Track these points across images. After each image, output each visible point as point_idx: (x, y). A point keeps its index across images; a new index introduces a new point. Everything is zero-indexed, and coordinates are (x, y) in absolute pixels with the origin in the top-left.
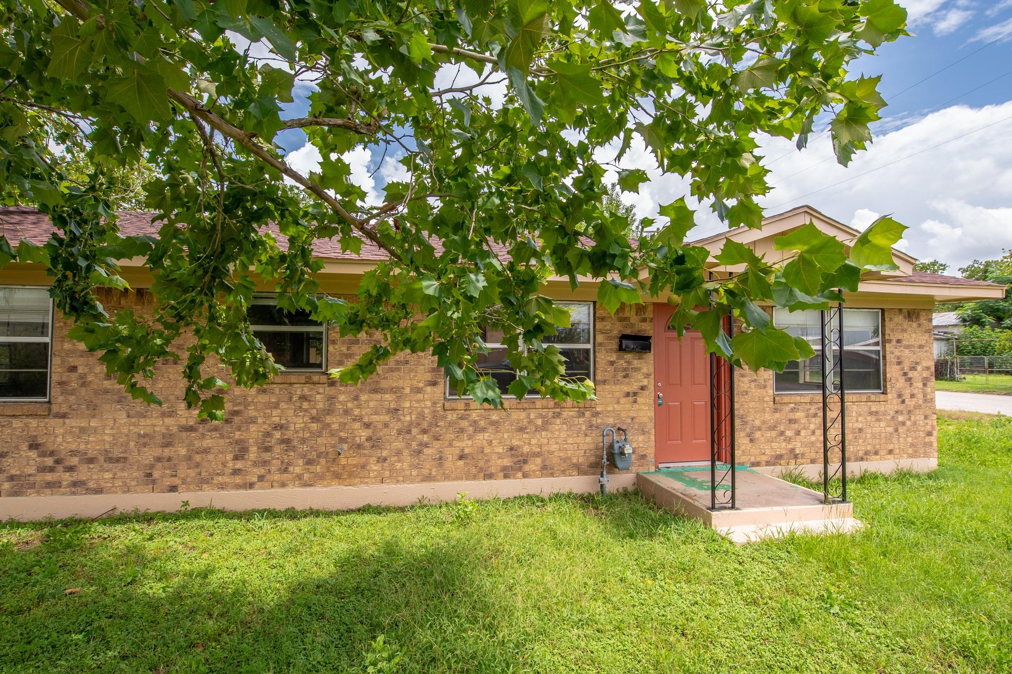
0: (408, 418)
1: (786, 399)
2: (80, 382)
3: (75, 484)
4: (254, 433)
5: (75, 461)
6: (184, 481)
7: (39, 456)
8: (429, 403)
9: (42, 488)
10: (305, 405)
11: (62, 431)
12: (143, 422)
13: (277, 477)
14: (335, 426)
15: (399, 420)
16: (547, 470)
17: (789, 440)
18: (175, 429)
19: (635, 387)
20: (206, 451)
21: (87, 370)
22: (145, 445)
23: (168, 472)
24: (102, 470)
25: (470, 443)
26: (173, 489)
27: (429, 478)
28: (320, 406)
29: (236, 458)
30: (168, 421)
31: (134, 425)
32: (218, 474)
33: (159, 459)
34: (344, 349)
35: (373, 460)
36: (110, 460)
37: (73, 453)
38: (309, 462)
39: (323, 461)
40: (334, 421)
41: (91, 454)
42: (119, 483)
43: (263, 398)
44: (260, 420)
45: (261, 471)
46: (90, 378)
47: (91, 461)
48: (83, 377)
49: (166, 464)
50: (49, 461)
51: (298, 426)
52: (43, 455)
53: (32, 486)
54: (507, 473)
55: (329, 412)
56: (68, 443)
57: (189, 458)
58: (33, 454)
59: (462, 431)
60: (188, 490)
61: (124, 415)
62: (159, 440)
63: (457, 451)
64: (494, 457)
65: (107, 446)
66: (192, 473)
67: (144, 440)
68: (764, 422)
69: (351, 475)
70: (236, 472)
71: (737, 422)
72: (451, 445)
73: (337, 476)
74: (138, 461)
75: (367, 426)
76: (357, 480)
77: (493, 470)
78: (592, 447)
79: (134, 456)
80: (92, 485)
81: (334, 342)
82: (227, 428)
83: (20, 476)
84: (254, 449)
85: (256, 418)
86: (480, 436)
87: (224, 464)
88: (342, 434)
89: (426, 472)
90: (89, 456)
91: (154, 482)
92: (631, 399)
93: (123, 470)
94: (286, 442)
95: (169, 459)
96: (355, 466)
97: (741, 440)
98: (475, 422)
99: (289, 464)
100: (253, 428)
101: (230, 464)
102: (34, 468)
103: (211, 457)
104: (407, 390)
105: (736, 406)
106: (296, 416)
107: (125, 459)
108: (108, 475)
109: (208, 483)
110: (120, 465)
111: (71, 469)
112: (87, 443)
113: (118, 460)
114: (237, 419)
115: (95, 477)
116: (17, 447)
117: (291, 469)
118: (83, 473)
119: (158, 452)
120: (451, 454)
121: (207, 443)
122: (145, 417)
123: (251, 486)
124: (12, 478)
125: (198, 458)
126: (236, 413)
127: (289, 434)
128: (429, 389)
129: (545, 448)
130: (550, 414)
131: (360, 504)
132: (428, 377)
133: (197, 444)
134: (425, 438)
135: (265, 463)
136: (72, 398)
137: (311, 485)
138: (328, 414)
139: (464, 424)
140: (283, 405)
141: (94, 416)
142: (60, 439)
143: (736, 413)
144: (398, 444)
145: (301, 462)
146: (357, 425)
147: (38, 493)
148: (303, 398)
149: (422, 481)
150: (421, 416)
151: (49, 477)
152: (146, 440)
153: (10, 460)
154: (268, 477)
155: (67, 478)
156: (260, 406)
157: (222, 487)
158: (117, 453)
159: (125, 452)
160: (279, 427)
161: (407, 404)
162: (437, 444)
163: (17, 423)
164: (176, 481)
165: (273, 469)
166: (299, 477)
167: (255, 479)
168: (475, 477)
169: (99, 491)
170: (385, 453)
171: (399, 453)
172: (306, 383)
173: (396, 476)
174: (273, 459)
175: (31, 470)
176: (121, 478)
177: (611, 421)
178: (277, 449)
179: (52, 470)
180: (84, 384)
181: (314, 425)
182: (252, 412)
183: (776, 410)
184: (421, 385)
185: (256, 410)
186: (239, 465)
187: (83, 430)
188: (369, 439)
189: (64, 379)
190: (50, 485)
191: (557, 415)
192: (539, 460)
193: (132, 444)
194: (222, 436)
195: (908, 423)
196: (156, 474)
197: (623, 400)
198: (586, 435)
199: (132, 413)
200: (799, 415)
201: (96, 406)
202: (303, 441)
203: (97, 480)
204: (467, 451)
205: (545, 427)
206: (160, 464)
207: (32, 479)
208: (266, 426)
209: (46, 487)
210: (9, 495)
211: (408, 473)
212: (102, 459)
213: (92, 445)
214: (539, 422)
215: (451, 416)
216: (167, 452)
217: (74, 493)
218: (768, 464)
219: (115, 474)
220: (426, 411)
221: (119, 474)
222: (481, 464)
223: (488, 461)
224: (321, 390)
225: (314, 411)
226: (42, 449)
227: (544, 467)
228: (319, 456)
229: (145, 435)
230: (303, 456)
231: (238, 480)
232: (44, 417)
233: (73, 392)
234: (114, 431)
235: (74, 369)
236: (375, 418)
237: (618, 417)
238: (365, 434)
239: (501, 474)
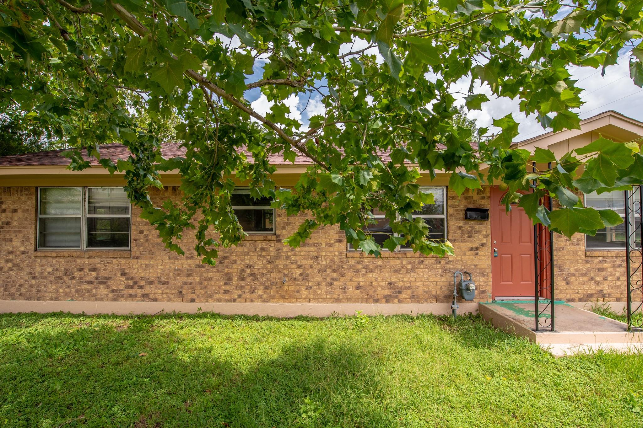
0: (324, 263)
1: (595, 254)
2: (145, 239)
3: (143, 296)
4: (235, 269)
5: (143, 283)
6: (198, 296)
7: (126, 280)
8: (337, 253)
9: (128, 297)
10: (264, 253)
11: (136, 266)
12: (176, 261)
13: (248, 296)
14: (281, 267)
15: (319, 263)
16: (415, 298)
17: (598, 283)
18: (193, 266)
19: (477, 244)
20: (210, 279)
21: (148, 233)
22: (178, 275)
23: (190, 290)
24: (157, 288)
25: (363, 279)
26: (193, 300)
27: (338, 300)
28: (272, 254)
29: (226, 284)
30: (190, 261)
31: (172, 263)
32: (216, 293)
33: (185, 283)
34: (286, 220)
35: (303, 288)
36: (160, 283)
37: (143, 278)
38: (266, 288)
39: (274, 287)
40: (280, 263)
41: (151, 279)
42: (165, 296)
43: (240, 249)
44: (239, 262)
45: (239, 292)
46: (150, 237)
47: (151, 283)
48: (146, 236)
49: (189, 286)
50: (131, 283)
51: (260, 266)
52: (128, 279)
53: (123, 296)
54: (388, 299)
55: (277, 257)
56: (140, 273)
57: (201, 283)
58: (123, 278)
59: (358, 271)
60: (201, 301)
61: (167, 258)
62: (185, 272)
63: (355, 284)
64: (379, 289)
65: (159, 275)
66: (203, 292)
67: (177, 273)
68: (577, 270)
69: (291, 297)
70: (226, 292)
71: (555, 270)
72: (351, 280)
73: (283, 297)
74: (174, 284)
75: (300, 267)
76: (294, 300)
77: (378, 297)
78: (446, 284)
79: (172, 281)
80: (152, 296)
81: (279, 215)
82: (221, 266)
83: (117, 290)
84: (235, 279)
85: (236, 260)
86: (370, 275)
87: (219, 287)
88: (285, 271)
89: (336, 296)
90: (150, 280)
91: (183, 296)
92: (474, 252)
93: (167, 288)
94: (253, 275)
95: (191, 284)
96: (293, 291)
97: (559, 283)
98: (367, 265)
99: (255, 288)
100: (235, 266)
101: (223, 287)
102: (124, 286)
103: (212, 283)
104: (324, 245)
105: (555, 258)
106: (259, 260)
107: (168, 282)
108: (159, 292)
109: (211, 298)
110: (166, 286)
111: (141, 287)
112: (149, 273)
113: (164, 283)
114: (226, 261)
115: (153, 292)
116: (115, 275)
117: (256, 291)
118: (148, 290)
119: (185, 279)
120: (351, 286)
121: (210, 274)
122: (178, 259)
123: (234, 300)
124: (113, 291)
125: (205, 283)
126: (225, 258)
127: (255, 271)
128: (337, 244)
129: (413, 284)
130: (417, 262)
131: (296, 315)
132: (337, 236)
133: (205, 275)
134: (335, 275)
135: (242, 287)
136: (141, 248)
137: (267, 302)
138: (277, 259)
139: (360, 267)
140: (251, 254)
141: (152, 258)
142: (136, 271)
143: (555, 263)
144: (319, 279)
145: (261, 287)
146: (294, 266)
147: (126, 300)
148: (263, 249)
149: (334, 302)
150: (332, 261)
151: (131, 291)
152: (179, 272)
153: (112, 282)
154: (243, 296)
155: (139, 292)
156: (238, 254)
157: (218, 300)
158: (164, 279)
159: (168, 279)
160: (249, 266)
161: (324, 254)
162: (342, 279)
163: (115, 262)
164: (194, 296)
165: (246, 291)
166: (261, 296)
167: (236, 297)
168: (367, 301)
169: (155, 300)
170: (311, 284)
171: (319, 284)
172: (264, 240)
173: (317, 298)
174: (246, 285)
175: (122, 287)
176: (166, 293)
177: (460, 267)
178: (249, 280)
179: (132, 287)
180: (147, 241)
181: (269, 265)
182: (234, 257)
183: (587, 262)
184: (332, 242)
185: (236, 256)
186: (228, 288)
187: (147, 266)
188: (301, 275)
189: (137, 238)
190: (132, 296)
191: (422, 262)
192: (409, 292)
193: (171, 274)
194: (218, 271)
196: (184, 292)
197: (468, 253)
198: (442, 276)
199: (171, 256)
200: (606, 265)
201: (153, 252)
202: (263, 275)
203: (154, 294)
204: (361, 284)
205: (414, 269)
206: (186, 286)
207: (122, 292)
208: (242, 266)
209: (130, 297)
210: (112, 300)
211: (325, 297)
212: (156, 282)
213: (152, 274)
214: (409, 266)
215: (351, 262)
216: (189, 279)
217: (143, 301)
218: (581, 300)
219: (163, 291)
220: (336, 258)
221: (165, 291)
222: (371, 292)
223: (375, 291)
224: (273, 245)
225: (269, 257)
226: (127, 276)
227: (413, 297)
228: (272, 285)
229: (178, 270)
230: (263, 284)
231: (227, 297)
232: (128, 258)
233: (141, 245)
234: (162, 267)
235: (142, 232)
236: (305, 262)
237: (465, 264)
238: (298, 271)
239: (384, 300)
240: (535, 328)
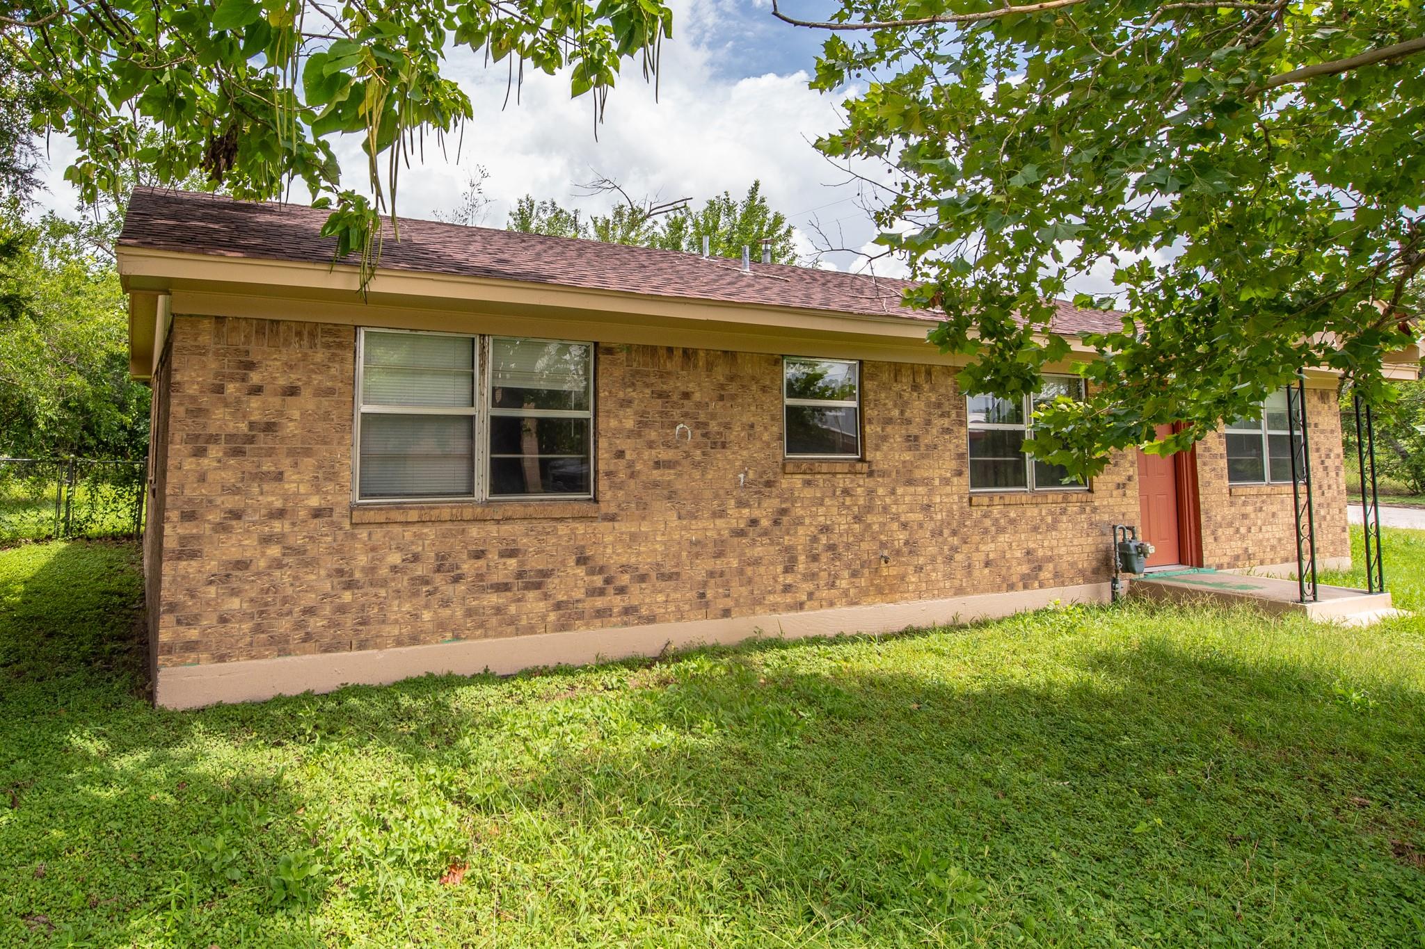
0: (939, 517)
1: (1240, 491)
2: (629, 471)
3: (627, 611)
4: (801, 537)
5: (625, 579)
6: (737, 604)
7: (587, 574)
8: (956, 497)
9: (592, 618)
10: (848, 501)
11: (611, 538)
12: (695, 525)
13: (825, 594)
14: (876, 527)
15: (932, 519)
16: (1059, 579)
17: (1243, 538)
18: (726, 533)
19: (1121, 479)
20: (757, 562)
21: (635, 456)
22: (697, 555)
23: (720, 590)
24: (656, 591)
25: (993, 546)
26: (726, 613)
27: (960, 591)
28: (861, 502)
29: (787, 570)
30: (719, 522)
31: (686, 528)
32: (770, 592)
33: (711, 574)
34: (879, 429)
35: (911, 569)
36: (663, 577)
37: (624, 568)
38: (854, 574)
39: (866, 571)
40: (874, 519)
41: (643, 569)
42: (672, 608)
43: (808, 493)
44: (807, 521)
45: (808, 586)
46: (638, 467)
47: (643, 578)
48: (630, 465)
49: (719, 580)
50: (598, 581)
51: (842, 527)
52: (591, 572)
53: (580, 615)
54: (1026, 582)
55: (869, 509)
56: (618, 555)
57: (741, 572)
58: (581, 571)
59: (986, 531)
60: (742, 614)
61: (675, 517)
62: (711, 549)
63: (982, 557)
64: (1014, 563)
65: (659, 558)
66: (744, 591)
67: (697, 546)
68: (1223, 518)
69: (893, 589)
70: (787, 588)
71: (1203, 518)
72: (977, 550)
73: (880, 591)
74: (690, 578)
75: (905, 526)
76: (897, 596)
77: (1014, 579)
78: (1093, 549)
79: (686, 572)
80: (644, 612)
81: (870, 422)
82: (777, 531)
83: (567, 602)
84: (802, 558)
85: (803, 517)
86: (1001, 538)
87: (775, 579)
88: (882, 537)
89: (957, 583)
90: (642, 571)
91: (707, 605)
92: (1121, 491)
93: (675, 590)
94: (831, 547)
95: (722, 574)
96: (895, 577)
97: (1207, 539)
98: (997, 520)
99: (836, 577)
100: (801, 530)
101: (781, 579)
102: (583, 590)
103: (762, 570)
104: (937, 482)
105: (1201, 499)
106: (840, 515)
107: (678, 574)
108: (661, 598)
109: (760, 604)
110: (673, 583)
111: (621, 590)
112: (639, 554)
113: (670, 577)
114: (785, 519)
115: (647, 600)
116: (563, 563)
117: (838, 583)
118: (636, 596)
119: (710, 564)
120: (978, 559)
121: (758, 551)
122: (696, 518)
123: (800, 606)
124: (558, 606)
125: (749, 571)
126: (784, 512)
127: (835, 539)
128: (955, 480)
129: (1056, 552)
130: (1058, 511)
131: (902, 628)
132: (953, 465)
133: (749, 552)
134: (955, 541)
135: (813, 576)
136: (621, 493)
137: (856, 603)
138: (868, 512)
139: (988, 522)
140: (828, 501)
141: (644, 518)
142: (609, 550)
143: (1202, 506)
144: (932, 550)
145: (846, 574)
146: (895, 526)
147: (587, 625)
148: (846, 492)
149: (956, 594)
150: (950, 512)
151: (600, 602)
152: (698, 549)
153: (557, 581)
154: (817, 594)
155: (618, 602)
156: (806, 502)
157: (774, 608)
158: (668, 568)
159: (677, 566)
160: (825, 529)
161: (938, 500)
162: (965, 548)
163: (562, 529)
164: (729, 603)
165: (822, 583)
166: (846, 593)
167: (804, 598)
168: (999, 589)
169: (651, 619)
170: (921, 561)
171: (933, 560)
172: (850, 472)
173: (929, 590)
174: (821, 570)
175: (579, 594)
176: (675, 600)
177: (1106, 517)
178: (824, 558)
179: (602, 592)
180: (632, 475)
181: (857, 526)
182: (799, 512)
183: (1232, 504)
184: (949, 475)
185: (802, 507)
186: (789, 579)
187: (634, 537)
188: (907, 543)
189: (612, 468)
190: (602, 614)
191: (1064, 511)
192: (1051, 566)
193: (684, 554)
194: (772, 543)
195: (1328, 517)
196: (710, 594)
197: (1115, 493)
198: (1088, 535)
199: (683, 512)
200: (1249, 509)
201: (646, 504)
202: (848, 546)
203: (650, 605)
204: (991, 556)
205: (1053, 527)
206: (713, 581)
207: (580, 605)
208: (812, 529)
209: (597, 617)
210: (556, 630)
211: (942, 585)
212: (653, 575)
213: (643, 557)
214: (1049, 520)
215: (977, 514)
216: (719, 564)
217: (626, 624)
218: (1230, 566)
219: (668, 596)
220: (955, 507)
221: (673, 596)
222: (1004, 572)
223: (1009, 568)
224: (861, 482)
225: (856, 509)
226: (591, 564)
227: (1057, 575)
228: (862, 567)
229: (697, 543)
230: (848, 566)
231: (789, 599)
232: (593, 519)
233: (621, 486)
234: (665, 538)
235: (620, 454)
236: (912, 516)
237: (1112, 513)
238: (902, 536)
239: (1021, 584)
240: (1298, 597)
